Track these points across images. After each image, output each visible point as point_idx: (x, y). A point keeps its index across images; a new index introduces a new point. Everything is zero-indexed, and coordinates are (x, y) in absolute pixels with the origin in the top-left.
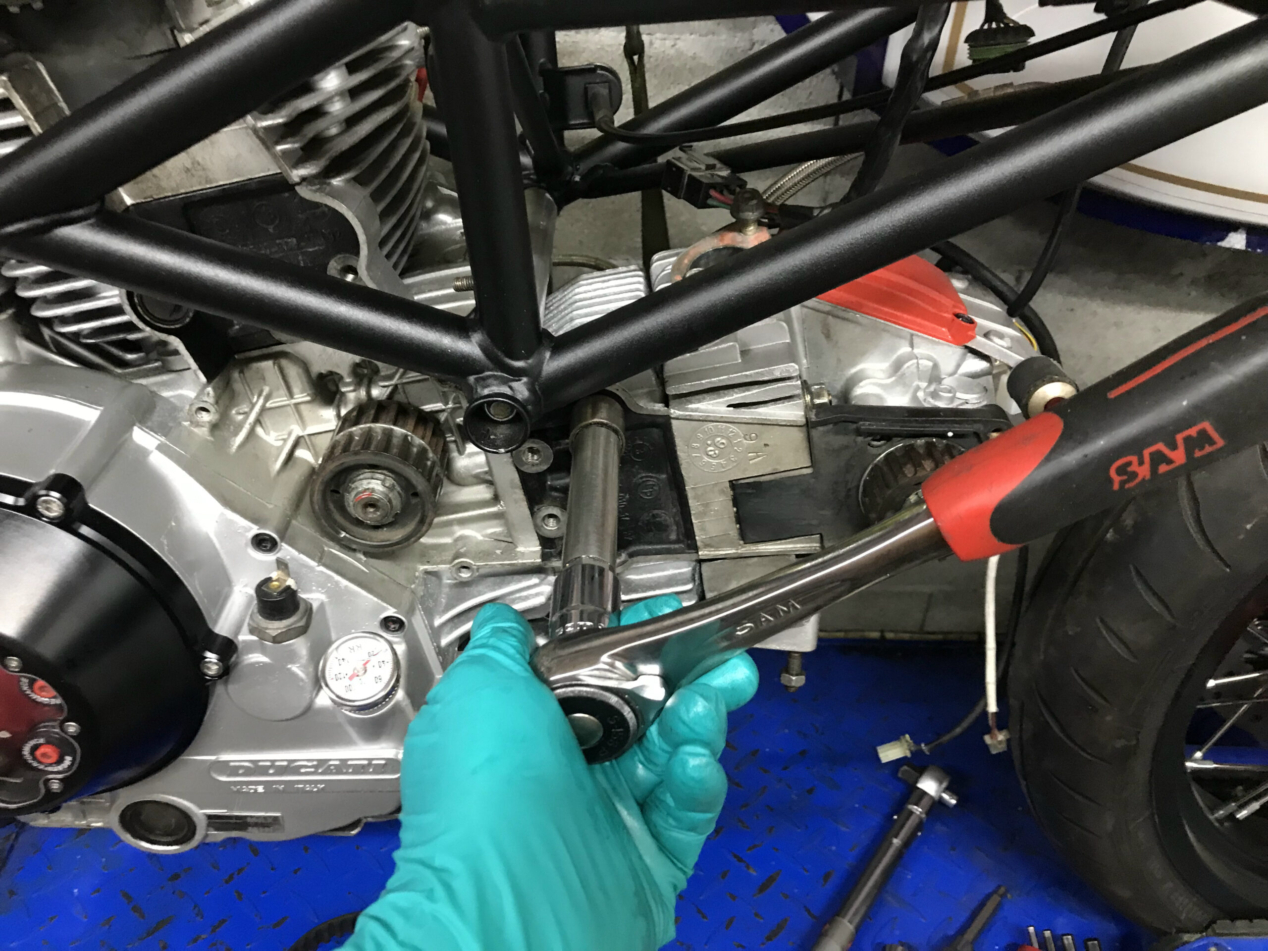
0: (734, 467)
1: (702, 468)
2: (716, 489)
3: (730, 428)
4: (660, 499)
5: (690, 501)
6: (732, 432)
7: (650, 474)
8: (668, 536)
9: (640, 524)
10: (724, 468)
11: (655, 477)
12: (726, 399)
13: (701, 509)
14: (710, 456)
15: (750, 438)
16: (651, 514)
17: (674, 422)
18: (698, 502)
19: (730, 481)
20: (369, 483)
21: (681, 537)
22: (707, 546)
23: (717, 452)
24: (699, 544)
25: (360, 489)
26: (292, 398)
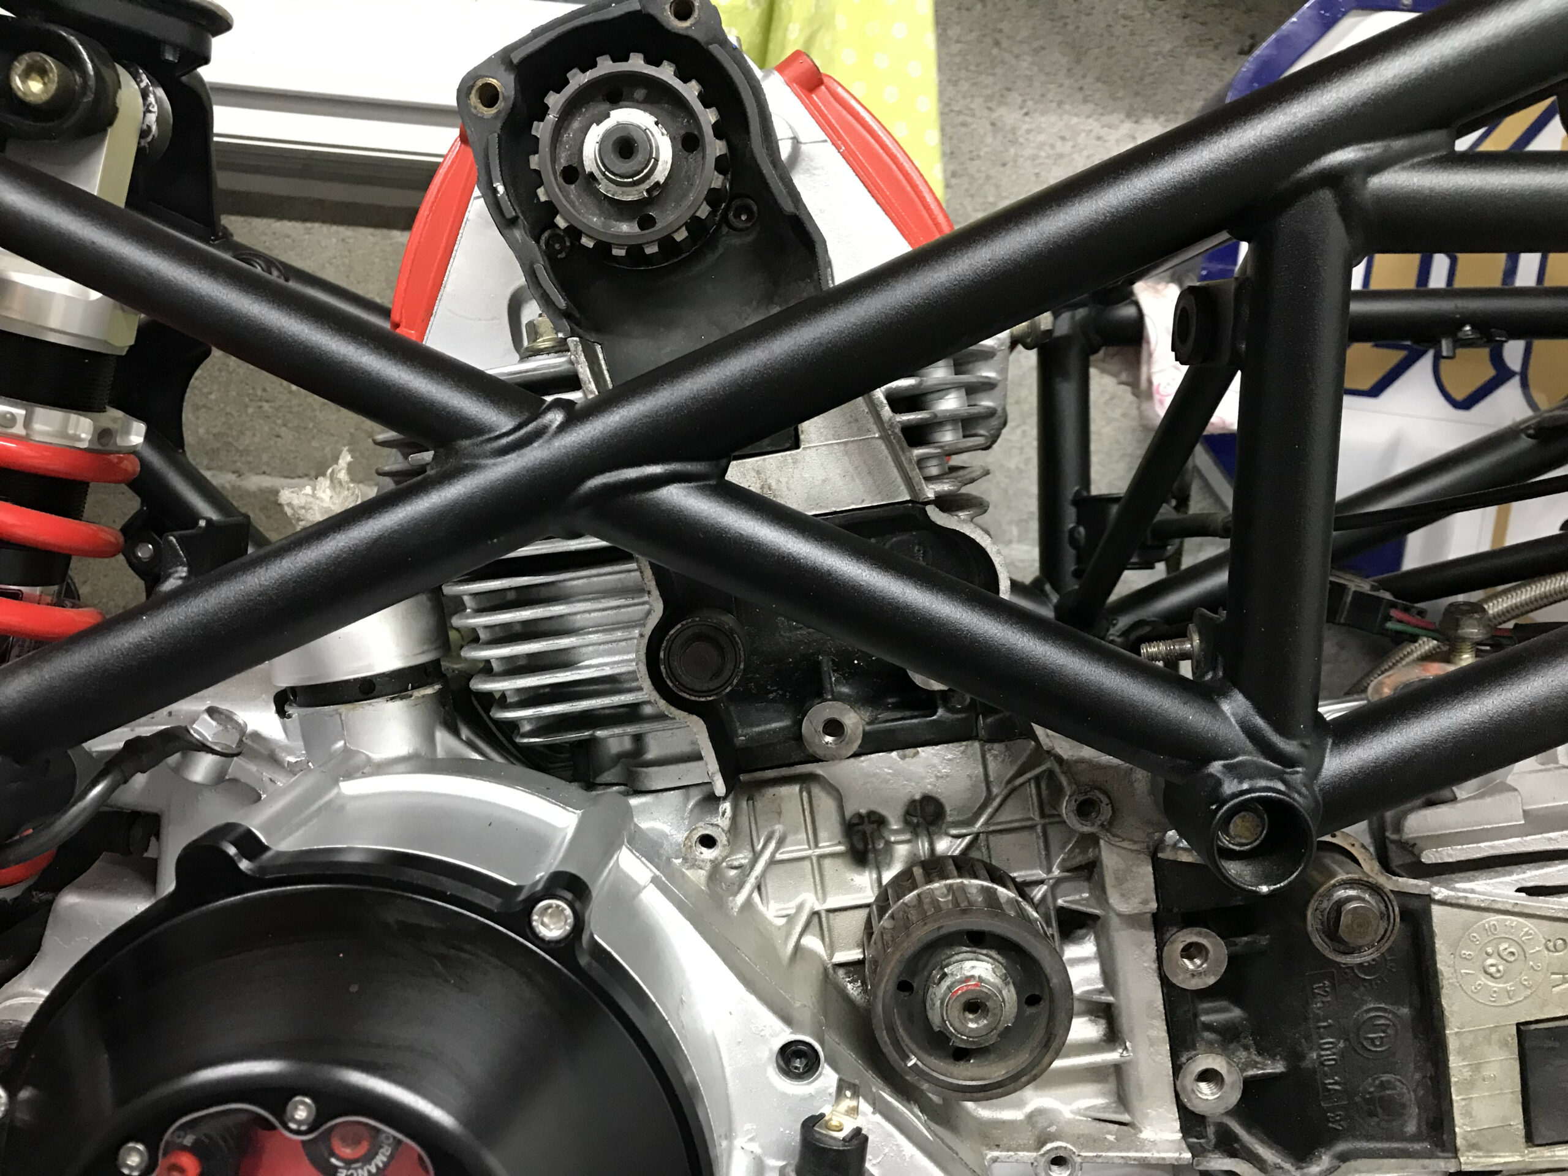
0: (1525, 998)
1: (1474, 996)
2: (1495, 1037)
3: (1527, 926)
4: (1394, 1054)
5: (1452, 1058)
6: (1527, 934)
7: (1383, 1005)
8: (1403, 1125)
9: (1357, 1099)
10: (1510, 998)
11: (1391, 1012)
12: (1515, 877)
13: (1467, 1074)
14: (1491, 975)
15: (1555, 946)
16: (1377, 1082)
17: (1436, 909)
18: (1463, 1060)
19: (1518, 1025)
20: (973, 967)
21: (1424, 1128)
22: (1473, 1146)
23: (1501, 968)
24: (1459, 1142)
25: (958, 977)
26: (817, 846)
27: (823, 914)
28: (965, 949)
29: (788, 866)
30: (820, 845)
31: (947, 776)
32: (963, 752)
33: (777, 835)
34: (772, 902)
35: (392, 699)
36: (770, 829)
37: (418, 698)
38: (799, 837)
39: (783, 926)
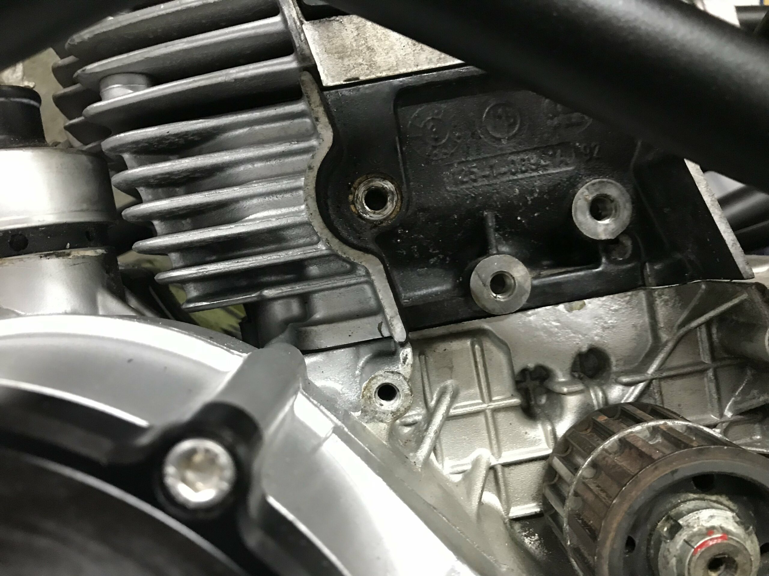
25: (696, 530)
26: (491, 400)
27: (499, 469)
28: (692, 496)
29: (462, 421)
30: (494, 399)
31: (613, 327)
32: (628, 302)
33: (450, 389)
34: (446, 459)
35: (46, 256)
36: (442, 385)
37: (78, 257)
38: (472, 391)
39: (460, 482)
